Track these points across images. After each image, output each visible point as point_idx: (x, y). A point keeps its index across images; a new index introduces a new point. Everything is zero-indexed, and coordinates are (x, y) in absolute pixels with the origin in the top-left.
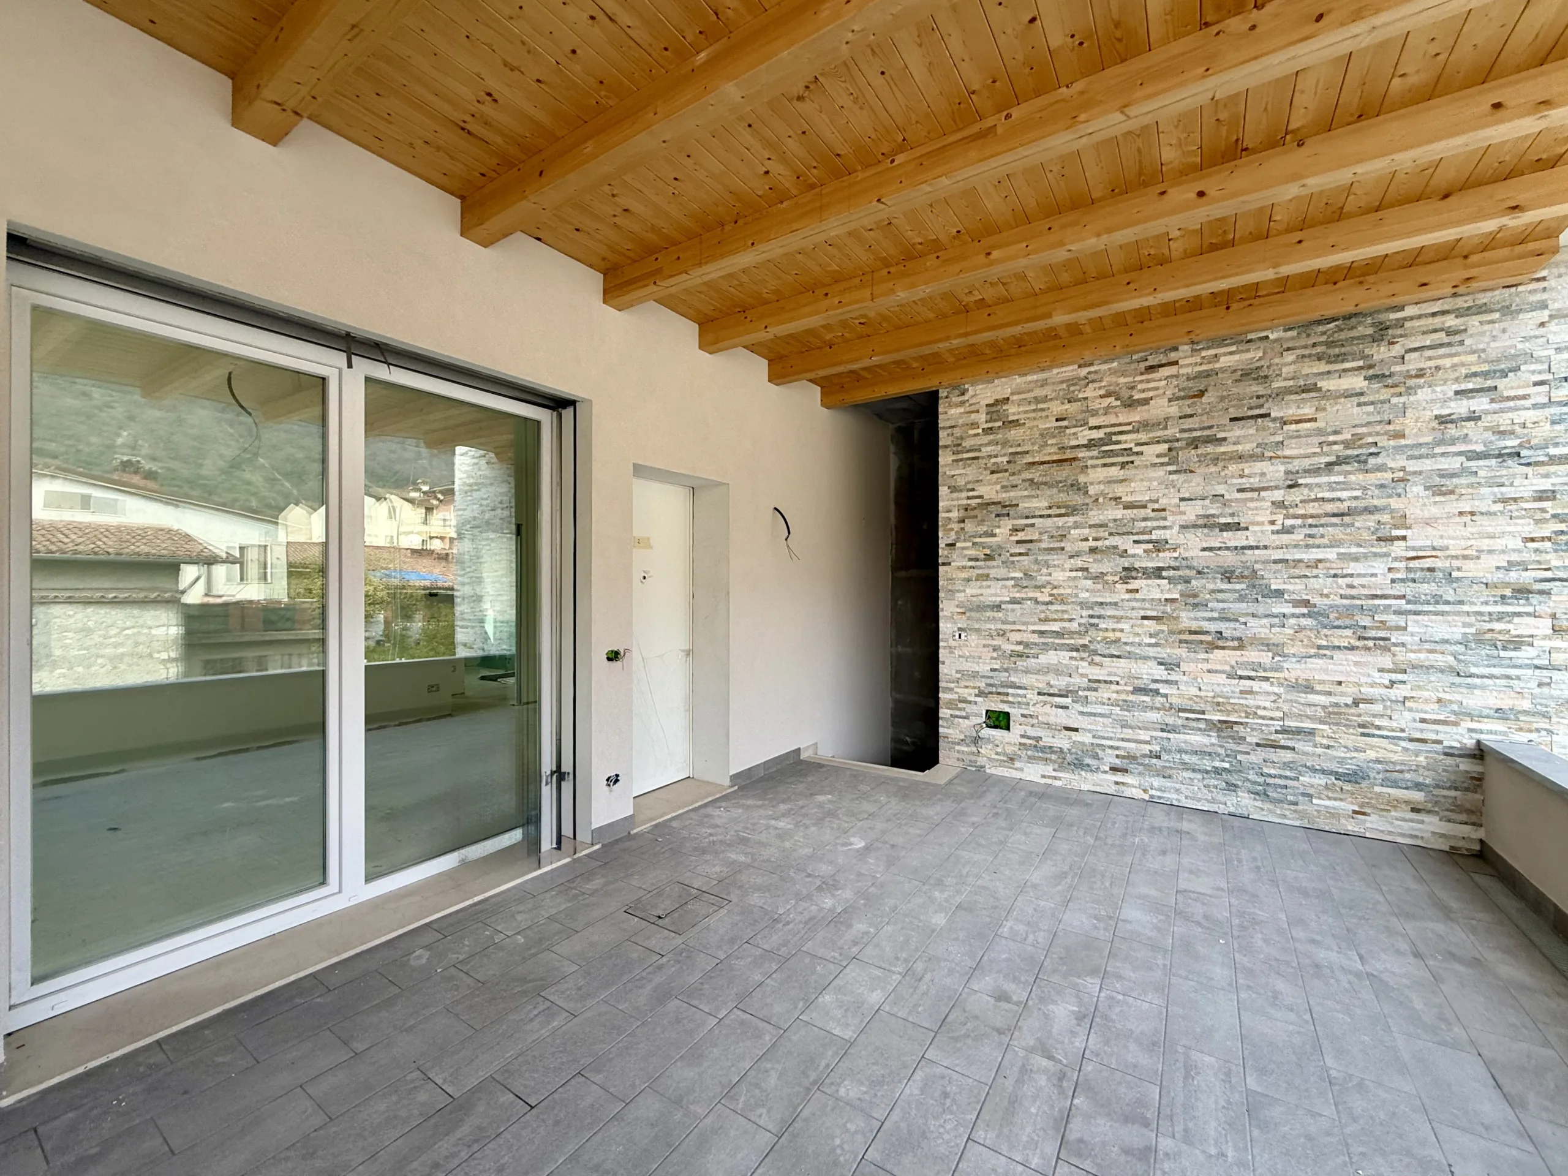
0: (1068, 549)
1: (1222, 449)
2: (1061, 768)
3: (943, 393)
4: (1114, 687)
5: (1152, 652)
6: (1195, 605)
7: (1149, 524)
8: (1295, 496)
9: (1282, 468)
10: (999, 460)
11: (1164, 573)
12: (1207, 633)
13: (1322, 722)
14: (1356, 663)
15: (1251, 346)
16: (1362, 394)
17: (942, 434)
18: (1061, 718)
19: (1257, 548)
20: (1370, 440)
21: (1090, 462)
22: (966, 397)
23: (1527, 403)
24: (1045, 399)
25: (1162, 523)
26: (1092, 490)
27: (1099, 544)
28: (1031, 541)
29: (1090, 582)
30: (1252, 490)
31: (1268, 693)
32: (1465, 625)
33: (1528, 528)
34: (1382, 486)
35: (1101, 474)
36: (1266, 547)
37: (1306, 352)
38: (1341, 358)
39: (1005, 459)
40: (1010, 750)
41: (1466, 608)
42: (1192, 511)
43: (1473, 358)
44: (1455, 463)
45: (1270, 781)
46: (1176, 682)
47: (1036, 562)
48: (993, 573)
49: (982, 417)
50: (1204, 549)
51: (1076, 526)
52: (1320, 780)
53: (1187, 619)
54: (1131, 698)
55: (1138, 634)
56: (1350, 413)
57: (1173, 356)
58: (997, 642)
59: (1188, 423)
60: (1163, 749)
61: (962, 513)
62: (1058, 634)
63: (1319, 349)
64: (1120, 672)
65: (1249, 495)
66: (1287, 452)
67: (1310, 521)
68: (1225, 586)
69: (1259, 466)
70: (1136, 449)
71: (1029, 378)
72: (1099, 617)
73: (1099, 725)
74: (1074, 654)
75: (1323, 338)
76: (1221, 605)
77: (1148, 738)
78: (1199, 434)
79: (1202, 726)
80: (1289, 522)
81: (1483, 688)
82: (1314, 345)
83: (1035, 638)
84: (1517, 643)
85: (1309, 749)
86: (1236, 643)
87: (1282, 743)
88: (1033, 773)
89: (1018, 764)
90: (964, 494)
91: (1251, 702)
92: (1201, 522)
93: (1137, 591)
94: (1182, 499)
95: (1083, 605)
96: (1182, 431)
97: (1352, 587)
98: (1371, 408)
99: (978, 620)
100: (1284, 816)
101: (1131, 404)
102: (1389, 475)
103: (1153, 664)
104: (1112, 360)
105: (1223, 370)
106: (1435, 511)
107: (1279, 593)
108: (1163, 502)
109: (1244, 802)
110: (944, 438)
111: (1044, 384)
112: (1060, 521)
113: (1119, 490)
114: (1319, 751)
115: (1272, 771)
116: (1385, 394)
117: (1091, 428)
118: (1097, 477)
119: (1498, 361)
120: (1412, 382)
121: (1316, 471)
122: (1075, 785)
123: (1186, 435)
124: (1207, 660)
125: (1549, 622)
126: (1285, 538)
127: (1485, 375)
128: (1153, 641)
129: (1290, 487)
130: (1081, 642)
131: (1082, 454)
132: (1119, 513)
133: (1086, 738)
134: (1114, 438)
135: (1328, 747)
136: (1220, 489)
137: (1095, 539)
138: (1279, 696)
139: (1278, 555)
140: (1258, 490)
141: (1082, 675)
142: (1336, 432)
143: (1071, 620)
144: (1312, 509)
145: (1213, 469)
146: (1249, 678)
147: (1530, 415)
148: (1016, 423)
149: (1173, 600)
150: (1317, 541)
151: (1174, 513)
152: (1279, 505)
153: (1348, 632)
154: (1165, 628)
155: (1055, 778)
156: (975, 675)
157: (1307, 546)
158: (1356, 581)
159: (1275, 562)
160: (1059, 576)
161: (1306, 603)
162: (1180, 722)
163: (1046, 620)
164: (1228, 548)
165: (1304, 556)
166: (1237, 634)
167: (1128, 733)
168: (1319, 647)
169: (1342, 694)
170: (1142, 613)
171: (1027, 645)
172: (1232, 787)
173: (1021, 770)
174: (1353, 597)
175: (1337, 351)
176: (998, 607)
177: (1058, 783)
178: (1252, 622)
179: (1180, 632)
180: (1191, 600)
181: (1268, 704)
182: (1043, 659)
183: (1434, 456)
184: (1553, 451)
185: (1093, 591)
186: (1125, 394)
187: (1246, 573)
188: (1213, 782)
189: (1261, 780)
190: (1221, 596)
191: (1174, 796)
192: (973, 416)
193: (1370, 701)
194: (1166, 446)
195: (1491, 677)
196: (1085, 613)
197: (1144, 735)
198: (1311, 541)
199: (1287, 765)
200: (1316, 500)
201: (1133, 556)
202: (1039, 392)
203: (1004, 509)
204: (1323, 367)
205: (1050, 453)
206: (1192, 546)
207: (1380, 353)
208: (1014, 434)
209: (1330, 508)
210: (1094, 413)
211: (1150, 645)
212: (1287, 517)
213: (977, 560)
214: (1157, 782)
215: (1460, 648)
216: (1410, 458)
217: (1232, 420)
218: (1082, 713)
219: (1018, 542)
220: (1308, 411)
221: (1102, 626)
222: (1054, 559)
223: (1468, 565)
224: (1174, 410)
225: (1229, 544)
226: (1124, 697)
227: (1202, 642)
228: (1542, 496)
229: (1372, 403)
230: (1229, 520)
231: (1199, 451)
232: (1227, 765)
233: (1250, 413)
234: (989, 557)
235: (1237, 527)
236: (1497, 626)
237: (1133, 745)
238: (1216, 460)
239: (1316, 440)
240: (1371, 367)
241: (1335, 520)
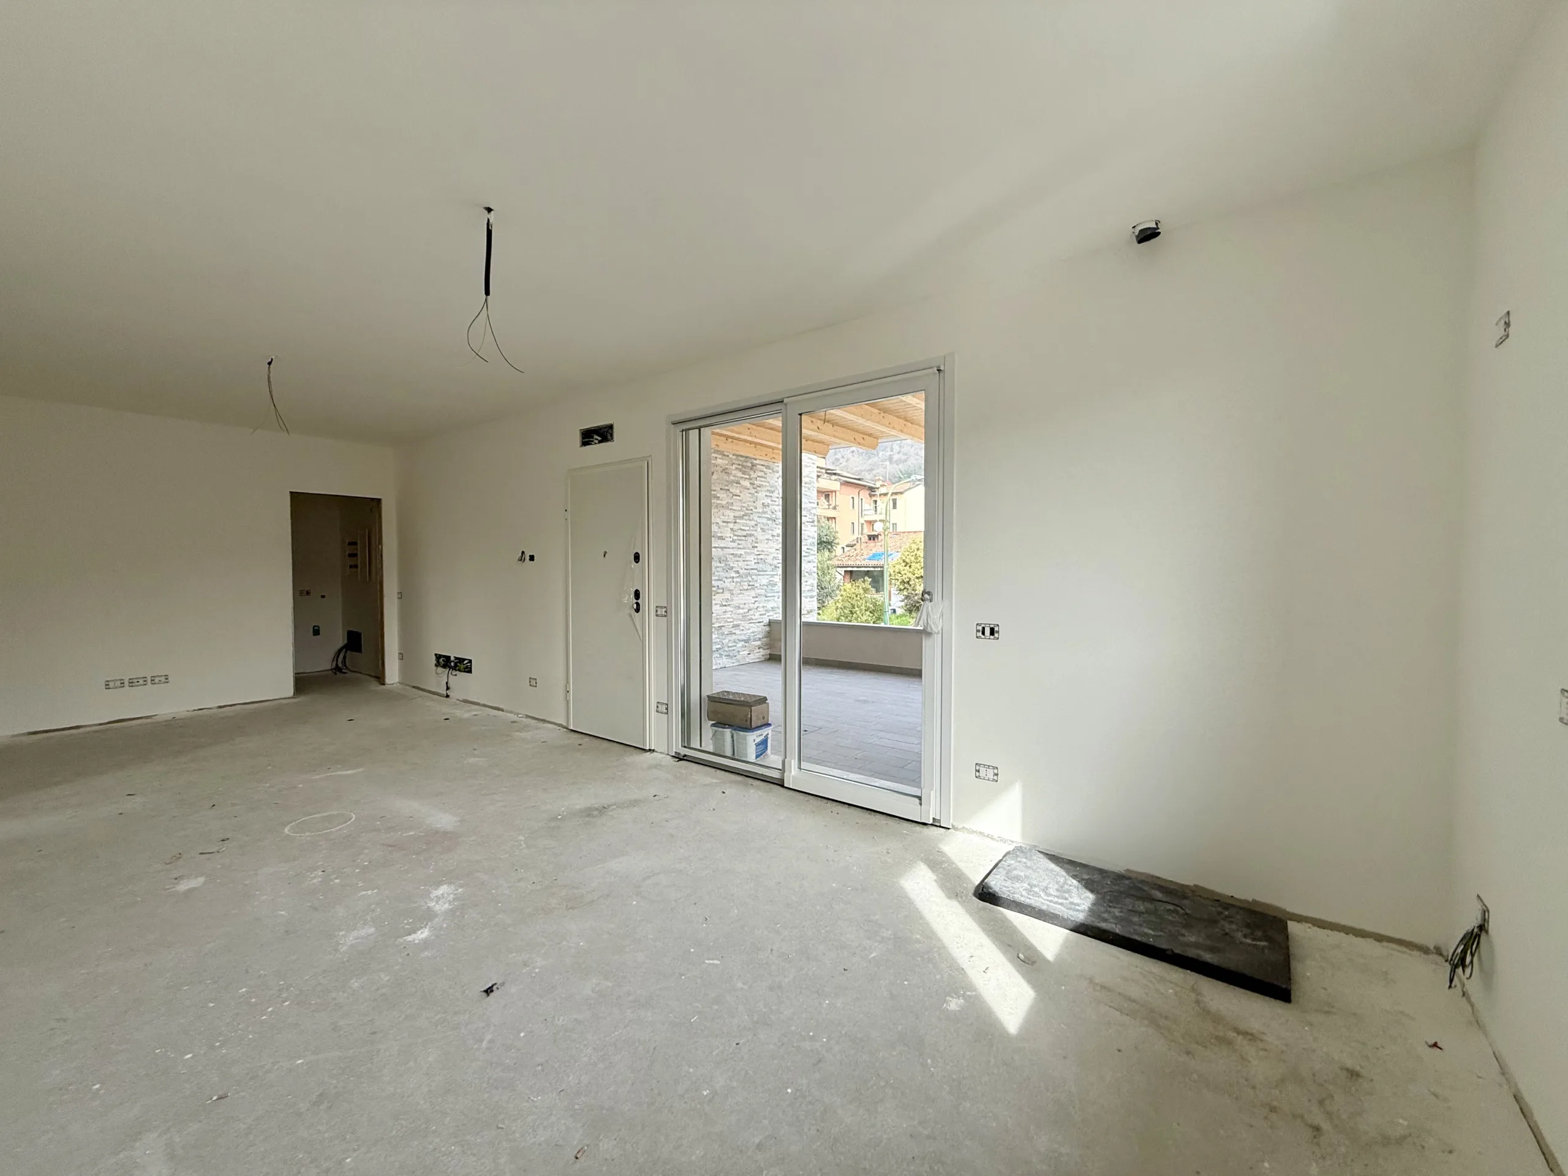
9: (733, 514)
13: (742, 621)
14: (748, 596)
20: (751, 508)
37: (738, 467)
38: (745, 473)
67: (739, 538)
102: (754, 523)
107: (732, 568)
114: (741, 632)
126: (733, 544)
129: (734, 523)
139: (732, 551)
142: (744, 503)
144: (739, 533)
159: (731, 554)
161: (738, 572)
165: (737, 552)
169: (745, 608)
174: (747, 569)
178: (726, 581)
187: (724, 559)
193: (751, 610)
200: (740, 529)
204: (741, 475)
209: (743, 533)
212: (734, 535)
223: (767, 558)
229: (751, 494)
233: (725, 488)
239: (740, 504)
241: (744, 538)
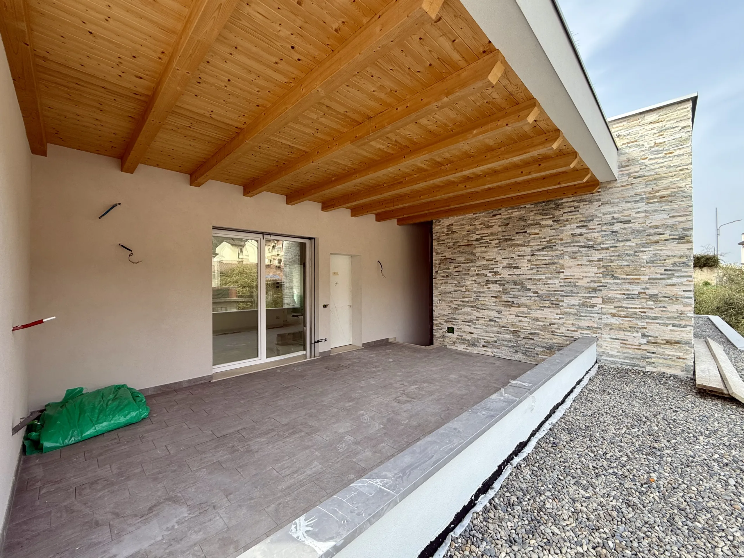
0: (470, 274)
1: (514, 242)
2: (468, 346)
3: (434, 222)
4: (483, 319)
5: (494, 308)
6: (506, 293)
7: (493, 266)
8: (533, 258)
9: (530, 249)
10: (450, 244)
11: (498, 282)
12: (509, 302)
13: (541, 331)
14: (551, 312)
15: (522, 209)
16: (551, 226)
17: (434, 235)
18: (468, 329)
19: (523, 275)
20: (554, 241)
21: (476, 246)
22: (441, 223)
23: (596, 231)
24: (463, 225)
25: (496, 266)
26: (477, 255)
27: (479, 272)
28: (459, 271)
29: (476, 285)
30: (522, 256)
31: (526, 321)
32: (580, 300)
33: (595, 270)
34: (557, 256)
35: (479, 249)
36: (526, 274)
37: (537, 212)
38: (546, 214)
39: (452, 244)
40: (454, 340)
41: (580, 295)
42: (505, 262)
43: (581, 216)
44: (576, 249)
45: (527, 350)
46: (501, 318)
47: (461, 278)
48: (449, 281)
49: (445, 230)
50: (509, 275)
51: (472, 267)
52: (541, 349)
53: (504, 298)
54: (488, 323)
55: (490, 302)
56: (549, 232)
57: (500, 212)
58: (450, 304)
59: (504, 234)
60: (498, 340)
61: (440, 262)
62: (467, 302)
63: (540, 211)
64: (485, 314)
65: (521, 257)
66: (531, 244)
67: (538, 266)
68: (514, 287)
69: (524, 248)
70: (489, 242)
71: (459, 217)
72: (479, 296)
73: (479, 332)
74: (472, 308)
75: (541, 208)
76: (514, 293)
77: (493, 336)
78: (507, 237)
79: (508, 332)
80: (532, 266)
81: (584, 320)
82: (539, 210)
83: (461, 303)
84: (593, 306)
85: (538, 339)
86: (517, 305)
87: (530, 337)
88: (461, 347)
89: (456, 345)
90: (441, 255)
91: (522, 324)
92: (508, 266)
93: (490, 288)
94: (503, 258)
95: (475, 292)
96: (502, 236)
97: (549, 287)
98: (554, 231)
99: (444, 297)
100: (531, 361)
101: (488, 227)
102: (559, 252)
103: (495, 312)
104: (483, 212)
105: (513, 217)
106: (571, 264)
107: (529, 289)
108: (497, 259)
109: (519, 356)
110: (434, 236)
111: (463, 219)
112: (468, 265)
113: (485, 255)
114: (541, 340)
115: (528, 347)
116: (558, 226)
117: (477, 235)
118: (478, 250)
119: (587, 217)
120: (565, 223)
121: (539, 250)
122: (472, 352)
123: (503, 238)
124: (509, 311)
125: (601, 299)
126: (531, 272)
127: (584, 221)
128: (494, 304)
129: (532, 255)
130: (474, 304)
131: (474, 243)
132: (485, 262)
133: (476, 336)
134: (483, 238)
135: (543, 339)
136: (513, 255)
137: (478, 271)
138: (529, 322)
140: (523, 256)
141: (475, 315)
142: (545, 238)
143: (471, 297)
144: (538, 262)
145: (511, 249)
146: (522, 317)
147: (596, 234)
148: (455, 232)
149: (500, 291)
150: (540, 273)
151: (500, 263)
152: (529, 261)
153: (548, 302)
154: (498, 300)
155: (467, 349)
156: (444, 315)
157: (537, 274)
158: (550, 286)
159: (528, 279)
160: (468, 283)
161: (537, 293)
162: (502, 331)
163: (464, 297)
164: (515, 275)
165: (536, 278)
166: (518, 302)
167: (488, 334)
168: (540, 307)
169: (547, 322)
170: (492, 295)
171: (458, 305)
172: (517, 352)
173: (457, 346)
174: (549, 291)
175: (545, 212)
176: (450, 293)
177: (468, 351)
178: (522, 299)
179: (502, 302)
180: (505, 291)
181: (527, 325)
182: (463, 310)
183: (571, 246)
184: (602, 246)
185: (477, 288)
186: (486, 223)
187: (520, 282)
188: (512, 350)
189: (525, 349)
190: (513, 290)
191: (501, 355)
192: (443, 229)
193: (554, 324)
194: (498, 241)
195: (586, 316)
196: (475, 295)
197: (492, 335)
198: (538, 273)
199: (532, 344)
200: (539, 260)
201: (489, 276)
202: (462, 222)
203: (452, 260)
204: (541, 217)
205: (465, 242)
206: (505, 274)
207: (557, 213)
208: (455, 236)
209: (543, 262)
210: (478, 230)
211: (494, 306)
212: (531, 265)
213: (444, 277)
214: (496, 350)
215: (578, 307)
216: (565, 247)
217: (517, 233)
218: (474, 328)
219: (456, 271)
220: (537, 231)
221: (480, 299)
222: (467, 277)
223: (580, 281)
224: (500, 229)
225: (516, 273)
226: (486, 322)
227: (508, 305)
228: (600, 260)
229: (554, 229)
230: (515, 265)
231: (507, 243)
232: (515, 345)
233: (521, 231)
234: (448, 276)
235: (517, 268)
236: (588, 300)
237: (489, 338)
238: (512, 246)
239: (539, 240)
240: (554, 217)
241: (544, 266)
